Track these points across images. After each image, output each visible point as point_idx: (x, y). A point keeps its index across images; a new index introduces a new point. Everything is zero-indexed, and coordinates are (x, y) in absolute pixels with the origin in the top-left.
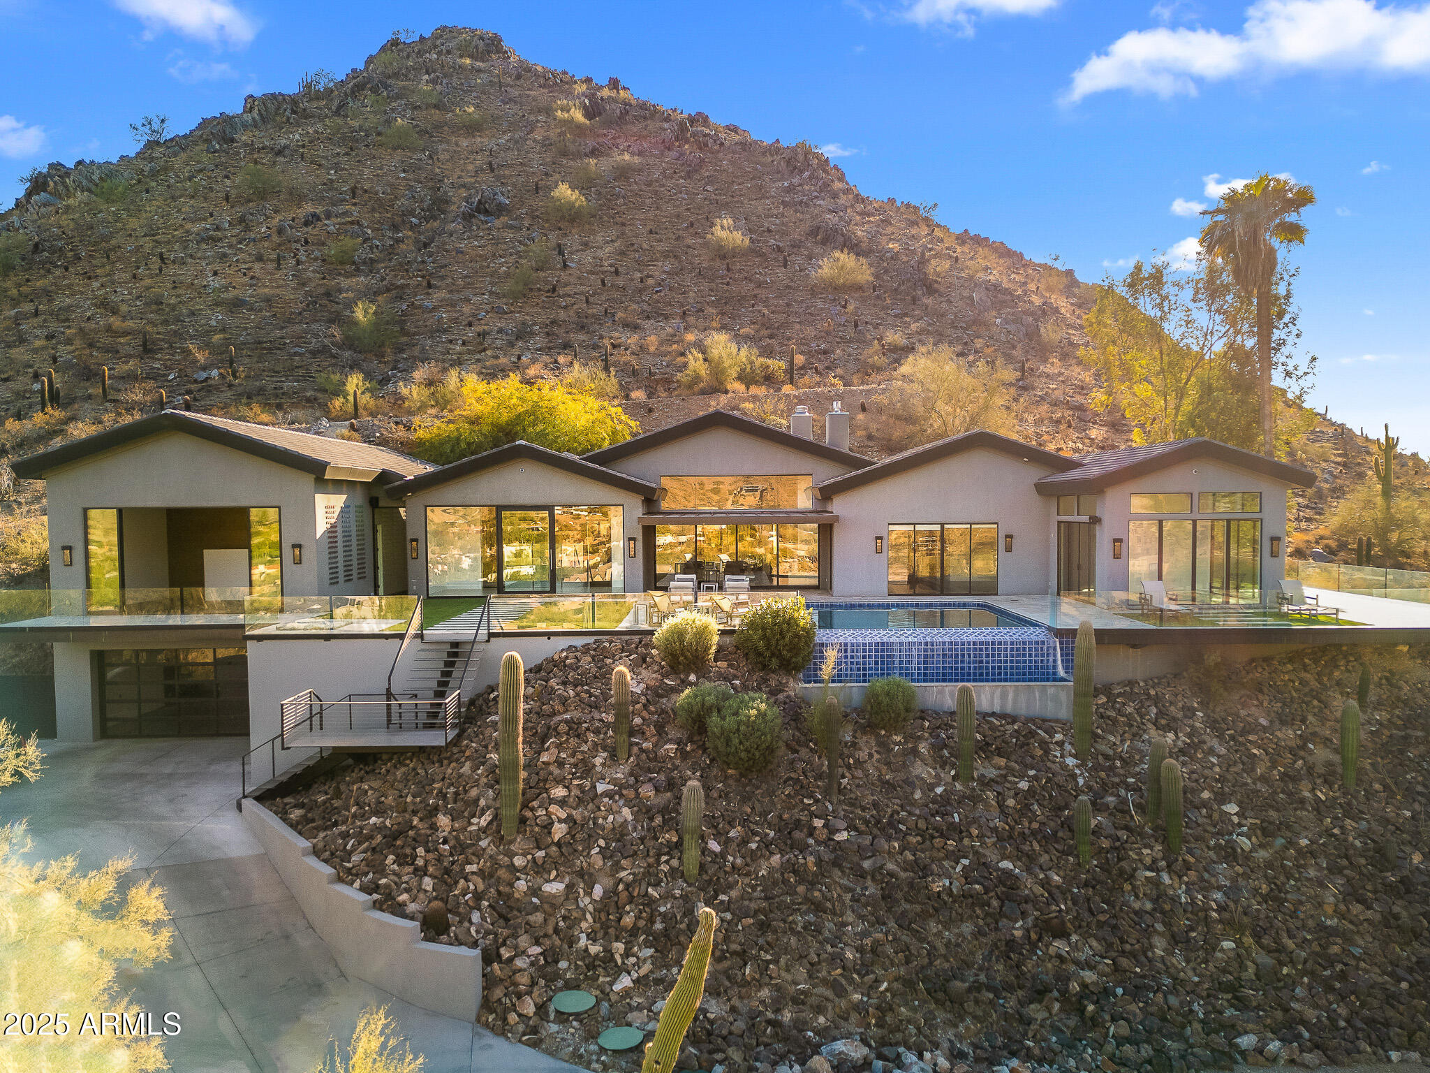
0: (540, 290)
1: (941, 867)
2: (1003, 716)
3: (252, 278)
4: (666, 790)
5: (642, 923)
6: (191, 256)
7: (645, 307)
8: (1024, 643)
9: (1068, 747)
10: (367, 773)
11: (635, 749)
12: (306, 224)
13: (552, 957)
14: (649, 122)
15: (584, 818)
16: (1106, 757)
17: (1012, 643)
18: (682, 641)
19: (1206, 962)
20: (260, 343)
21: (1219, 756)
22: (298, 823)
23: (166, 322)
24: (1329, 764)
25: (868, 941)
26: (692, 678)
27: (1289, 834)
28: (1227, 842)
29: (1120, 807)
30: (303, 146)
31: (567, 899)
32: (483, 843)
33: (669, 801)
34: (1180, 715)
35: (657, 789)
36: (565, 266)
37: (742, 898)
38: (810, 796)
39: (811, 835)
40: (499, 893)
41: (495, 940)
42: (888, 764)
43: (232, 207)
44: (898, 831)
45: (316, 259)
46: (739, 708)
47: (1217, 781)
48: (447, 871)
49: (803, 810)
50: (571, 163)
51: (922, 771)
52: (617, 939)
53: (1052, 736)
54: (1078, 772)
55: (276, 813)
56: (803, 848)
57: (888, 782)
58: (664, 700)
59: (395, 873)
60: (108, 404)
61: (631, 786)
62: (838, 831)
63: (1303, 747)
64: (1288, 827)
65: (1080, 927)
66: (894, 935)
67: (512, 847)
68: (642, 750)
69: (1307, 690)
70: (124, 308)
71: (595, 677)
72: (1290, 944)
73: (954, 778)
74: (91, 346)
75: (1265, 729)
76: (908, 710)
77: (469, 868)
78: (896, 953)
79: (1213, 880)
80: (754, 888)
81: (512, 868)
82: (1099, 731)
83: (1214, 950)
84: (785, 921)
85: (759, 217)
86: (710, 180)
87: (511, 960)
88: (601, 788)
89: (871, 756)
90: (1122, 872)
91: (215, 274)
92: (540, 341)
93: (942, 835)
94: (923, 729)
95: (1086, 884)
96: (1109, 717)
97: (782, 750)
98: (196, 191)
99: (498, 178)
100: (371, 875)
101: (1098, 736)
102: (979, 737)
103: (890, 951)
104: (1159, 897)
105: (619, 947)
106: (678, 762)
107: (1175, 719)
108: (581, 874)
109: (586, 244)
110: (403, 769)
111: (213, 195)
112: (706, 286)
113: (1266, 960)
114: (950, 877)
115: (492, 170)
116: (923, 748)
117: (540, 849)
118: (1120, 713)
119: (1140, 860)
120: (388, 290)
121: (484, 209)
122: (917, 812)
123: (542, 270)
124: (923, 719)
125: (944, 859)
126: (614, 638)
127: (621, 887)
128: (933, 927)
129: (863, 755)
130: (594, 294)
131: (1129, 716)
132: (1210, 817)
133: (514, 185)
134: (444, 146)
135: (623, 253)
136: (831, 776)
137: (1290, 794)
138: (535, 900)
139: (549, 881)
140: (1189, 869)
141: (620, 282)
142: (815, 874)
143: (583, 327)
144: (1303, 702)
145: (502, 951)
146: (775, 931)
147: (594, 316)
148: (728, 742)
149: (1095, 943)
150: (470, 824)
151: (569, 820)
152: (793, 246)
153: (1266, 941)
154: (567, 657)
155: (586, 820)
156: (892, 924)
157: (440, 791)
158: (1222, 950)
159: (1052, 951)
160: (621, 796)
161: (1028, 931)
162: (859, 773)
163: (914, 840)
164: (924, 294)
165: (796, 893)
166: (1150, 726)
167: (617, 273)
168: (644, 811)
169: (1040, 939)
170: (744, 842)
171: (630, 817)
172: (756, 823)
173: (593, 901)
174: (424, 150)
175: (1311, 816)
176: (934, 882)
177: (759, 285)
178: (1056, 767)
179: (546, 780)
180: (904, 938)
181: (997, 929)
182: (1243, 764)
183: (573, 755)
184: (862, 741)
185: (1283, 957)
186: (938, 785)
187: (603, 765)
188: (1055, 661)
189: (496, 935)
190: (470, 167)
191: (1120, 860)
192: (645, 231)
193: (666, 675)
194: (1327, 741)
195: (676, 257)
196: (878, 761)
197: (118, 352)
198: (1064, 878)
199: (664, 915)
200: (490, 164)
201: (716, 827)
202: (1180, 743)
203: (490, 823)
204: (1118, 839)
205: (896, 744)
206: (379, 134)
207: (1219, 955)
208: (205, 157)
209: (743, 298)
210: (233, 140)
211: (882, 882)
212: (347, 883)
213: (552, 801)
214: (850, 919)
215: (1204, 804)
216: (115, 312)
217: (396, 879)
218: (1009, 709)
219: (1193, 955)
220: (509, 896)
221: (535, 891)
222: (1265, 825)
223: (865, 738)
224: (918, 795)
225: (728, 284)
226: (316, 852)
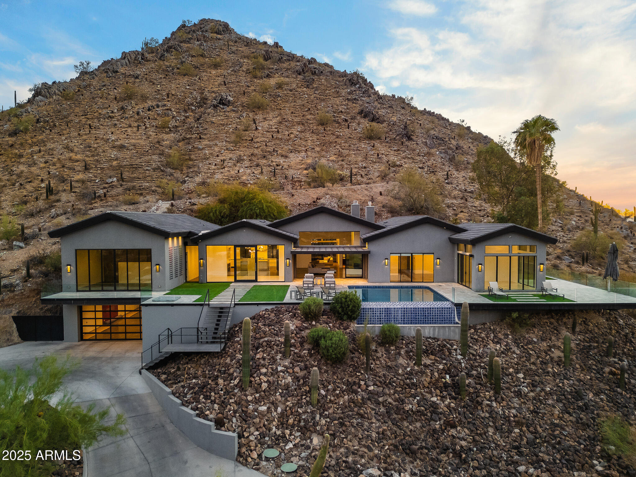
0: (246, 140)
1: (409, 400)
2: (434, 339)
3: (127, 135)
4: (304, 370)
5: (296, 422)
6: (102, 125)
7: (290, 148)
8: (442, 308)
9: (458, 351)
10: (189, 360)
11: (292, 353)
12: (149, 110)
13: (262, 435)
14: (291, 62)
15: (274, 381)
16: (473, 355)
17: (438, 308)
18: (310, 309)
19: (508, 437)
20: (132, 165)
21: (517, 354)
22: (165, 381)
23: (93, 156)
24: (559, 357)
25: (381, 430)
26: (314, 323)
27: (542, 386)
28: (518, 389)
29: (478, 375)
30: (146, 74)
31: (268, 413)
32: (236, 391)
33: (306, 374)
34: (502, 337)
35: (301, 370)
36: (257, 129)
37: (334, 413)
38: (359, 372)
39: (359, 387)
40: (243, 411)
41: (242, 429)
42: (389, 358)
43: (118, 102)
44: (392, 386)
45: (153, 126)
46: (332, 337)
47: (516, 364)
48: (223, 402)
49: (356, 377)
50: (258, 81)
51: (402, 361)
52: (287, 428)
53: (452, 347)
54: (462, 361)
55: (155, 376)
56: (356, 393)
57: (389, 366)
58: (303, 332)
59: (204, 403)
60: (72, 194)
61: (291, 368)
62: (370, 386)
63: (550, 350)
64: (542, 383)
65: (461, 424)
66: (391, 427)
67: (247, 393)
68: (295, 353)
69: (552, 326)
70: (76, 149)
71: (276, 323)
72: (540, 430)
73: (414, 364)
74: (63, 167)
75: (535, 343)
76: (397, 337)
77: (231, 401)
78: (391, 434)
79: (512, 405)
80: (338, 409)
81: (247, 401)
82: (471, 345)
83: (511, 432)
84: (349, 422)
85: (337, 105)
86: (317, 89)
87: (248, 437)
88: (280, 368)
89: (382, 355)
90: (478, 402)
91: (112, 133)
92: (247, 163)
93: (409, 388)
94: (402, 343)
95: (464, 407)
96: (475, 339)
97: (349, 354)
98: (103, 95)
99: (228, 88)
100: (195, 403)
101: (470, 346)
102: (424, 347)
103: (389, 434)
104: (491, 412)
105: (287, 432)
106: (308, 358)
107: (500, 339)
108: (273, 403)
109: (265, 119)
110: (204, 359)
111: (110, 97)
112: (315, 137)
113: (530, 436)
114: (412, 404)
115: (225, 85)
116: (403, 352)
117: (257, 393)
118: (479, 336)
119: (485, 397)
120: (183, 140)
121: (223, 102)
122: (400, 378)
123: (247, 131)
124: (403, 340)
125: (410, 397)
126: (283, 306)
127: (288, 408)
128: (406, 424)
129: (379, 355)
130: (269, 141)
131: (483, 338)
132: (512, 379)
133: (235, 92)
134: (205, 73)
135: (280, 123)
136: (367, 364)
137: (543, 370)
138: (256, 413)
139: (260, 406)
140: (503, 400)
141: (280, 136)
142: (361, 404)
143: (264, 157)
144: (551, 331)
145: (245, 433)
146: (346, 426)
147: (269, 152)
148: (328, 350)
149: (466, 430)
150: (231, 383)
151: (268, 381)
152: (352, 119)
153: (531, 429)
154: (265, 314)
155: (274, 382)
156: (390, 423)
157: (219, 370)
158: (514, 433)
159: (450, 433)
160: (288, 372)
161: (441, 425)
162: (378, 362)
163: (399, 389)
164: (406, 141)
165: (354, 411)
166: (491, 342)
167: (278, 132)
168: (296, 379)
169: (446, 429)
170: (334, 390)
171: (291, 381)
172: (339, 383)
173: (277, 414)
174: (196, 76)
175: (551, 378)
176: (406, 406)
177: (338, 137)
178: (454, 359)
179: (259, 366)
180: (394, 428)
181: (430, 425)
182: (526, 357)
183: (268, 355)
184: (379, 350)
185: (538, 436)
186: (408, 367)
187: (280, 359)
188: (454, 316)
189: (242, 427)
190: (216, 83)
191: (477, 397)
192: (290, 112)
193: (303, 322)
194: (559, 348)
195: (303, 124)
196: (385, 357)
197: (74, 169)
198: (455, 404)
199: (304, 419)
200: (225, 82)
201: (323, 385)
202: (502, 349)
203: (238, 383)
204: (477, 389)
205: (392, 350)
206: (178, 68)
207: (513, 435)
208: (106, 79)
209: (331, 143)
210: (117, 72)
211: (386, 406)
212: (186, 406)
213: (261, 374)
214: (374, 421)
215: (510, 374)
216: (72, 151)
217: (204, 405)
218: (436, 336)
219: (503, 435)
220: (246, 412)
221: (256, 410)
222: (533, 382)
223: (380, 348)
224: (400, 371)
225: (324, 137)
226: (173, 394)
